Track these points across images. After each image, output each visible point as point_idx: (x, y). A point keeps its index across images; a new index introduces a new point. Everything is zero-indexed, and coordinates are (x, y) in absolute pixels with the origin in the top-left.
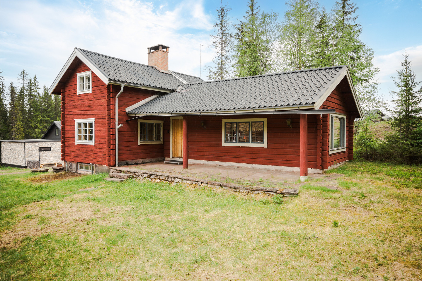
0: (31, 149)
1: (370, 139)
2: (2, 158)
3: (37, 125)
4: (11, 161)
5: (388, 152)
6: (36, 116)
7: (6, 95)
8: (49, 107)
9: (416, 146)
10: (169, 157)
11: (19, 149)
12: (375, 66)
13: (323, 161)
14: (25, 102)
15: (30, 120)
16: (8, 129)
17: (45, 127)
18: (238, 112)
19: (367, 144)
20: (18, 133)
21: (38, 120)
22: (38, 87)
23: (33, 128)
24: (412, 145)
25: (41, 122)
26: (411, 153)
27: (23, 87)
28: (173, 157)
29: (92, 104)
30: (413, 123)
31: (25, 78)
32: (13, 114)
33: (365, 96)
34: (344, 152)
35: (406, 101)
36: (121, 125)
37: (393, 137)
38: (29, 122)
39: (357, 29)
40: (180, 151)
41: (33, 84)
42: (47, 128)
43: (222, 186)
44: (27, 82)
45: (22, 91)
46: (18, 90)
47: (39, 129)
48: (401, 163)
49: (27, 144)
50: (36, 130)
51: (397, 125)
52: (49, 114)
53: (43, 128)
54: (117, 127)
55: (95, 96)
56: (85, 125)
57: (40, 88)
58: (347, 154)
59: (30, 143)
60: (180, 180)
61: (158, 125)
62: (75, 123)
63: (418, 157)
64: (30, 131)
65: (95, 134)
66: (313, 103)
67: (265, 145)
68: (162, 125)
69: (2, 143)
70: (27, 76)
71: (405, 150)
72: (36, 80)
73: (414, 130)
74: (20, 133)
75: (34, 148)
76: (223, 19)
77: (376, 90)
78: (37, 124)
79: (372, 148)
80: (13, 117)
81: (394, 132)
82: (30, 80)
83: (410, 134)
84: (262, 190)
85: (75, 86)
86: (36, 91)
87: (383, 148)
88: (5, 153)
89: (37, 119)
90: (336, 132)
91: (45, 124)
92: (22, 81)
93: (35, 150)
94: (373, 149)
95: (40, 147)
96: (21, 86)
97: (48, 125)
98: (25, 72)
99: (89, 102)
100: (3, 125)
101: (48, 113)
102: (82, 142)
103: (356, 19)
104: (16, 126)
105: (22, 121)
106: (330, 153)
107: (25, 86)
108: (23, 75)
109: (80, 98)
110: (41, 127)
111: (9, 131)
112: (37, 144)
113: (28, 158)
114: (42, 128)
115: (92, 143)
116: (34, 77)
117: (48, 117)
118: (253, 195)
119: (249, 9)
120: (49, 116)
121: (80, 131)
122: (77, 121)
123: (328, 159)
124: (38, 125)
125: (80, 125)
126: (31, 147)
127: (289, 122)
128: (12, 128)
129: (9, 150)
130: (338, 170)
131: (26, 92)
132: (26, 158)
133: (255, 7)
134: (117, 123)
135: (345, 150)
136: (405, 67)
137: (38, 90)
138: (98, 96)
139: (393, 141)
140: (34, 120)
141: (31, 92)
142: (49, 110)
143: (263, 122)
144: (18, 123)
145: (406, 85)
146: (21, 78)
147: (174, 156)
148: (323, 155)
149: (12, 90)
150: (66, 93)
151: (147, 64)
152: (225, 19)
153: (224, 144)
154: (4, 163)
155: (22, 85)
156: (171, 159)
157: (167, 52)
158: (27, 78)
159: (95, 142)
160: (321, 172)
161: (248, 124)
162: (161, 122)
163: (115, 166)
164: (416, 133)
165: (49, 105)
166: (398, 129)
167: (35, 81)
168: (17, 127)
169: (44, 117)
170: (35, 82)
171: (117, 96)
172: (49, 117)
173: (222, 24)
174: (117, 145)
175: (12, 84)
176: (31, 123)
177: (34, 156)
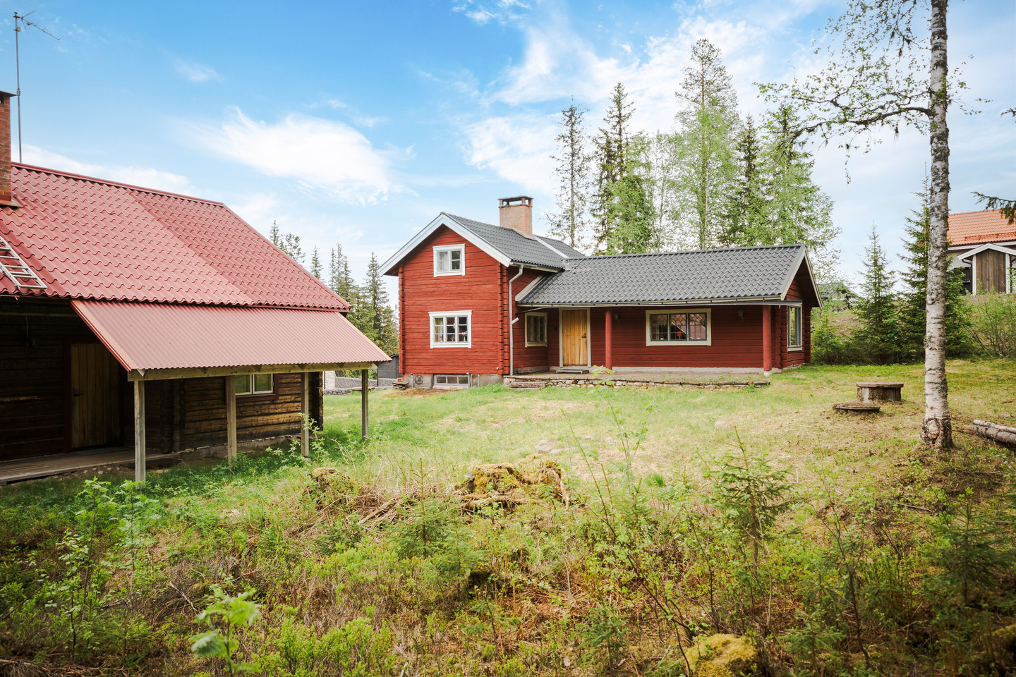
1: (832, 336)
5: (854, 350)
9: (887, 342)
10: (558, 365)
12: (836, 225)
13: (782, 358)
18: (691, 303)
19: (829, 342)
24: (883, 340)
26: (881, 350)
28: (564, 365)
29: (466, 291)
30: (883, 313)
33: (821, 270)
34: (800, 351)
35: (875, 284)
36: (517, 319)
37: (860, 332)
39: (807, 161)
40: (577, 355)
43: (681, 384)
48: (870, 363)
51: (866, 316)
54: (512, 322)
55: (471, 280)
56: (451, 320)
58: (803, 356)
60: (624, 383)
61: (542, 319)
62: (429, 318)
63: (889, 355)
65: (472, 332)
66: (780, 294)
67: (708, 343)
68: (546, 318)
71: (874, 347)
73: (885, 321)
76: (575, 128)
77: (837, 260)
79: (834, 348)
81: (862, 326)
83: (880, 326)
84: (731, 384)
85: (428, 264)
87: (848, 345)
90: (791, 324)
94: (836, 348)
99: (459, 288)
102: (445, 344)
103: (803, 143)
106: (789, 350)
109: (437, 282)
115: (468, 344)
118: (721, 390)
119: (614, 105)
121: (437, 330)
122: (433, 315)
123: (788, 357)
125: (438, 320)
127: (741, 313)
130: (797, 370)
133: (624, 103)
134: (511, 317)
135: (801, 349)
136: (873, 241)
138: (478, 279)
139: (860, 337)
143: (705, 314)
145: (875, 264)
147: (566, 363)
148: (782, 352)
150: (407, 274)
151: (498, 224)
152: (577, 127)
153: (649, 343)
156: (561, 368)
157: (529, 206)
159: (473, 343)
160: (780, 371)
161: (684, 316)
162: (544, 315)
163: (509, 374)
164: (886, 325)
166: (867, 321)
171: (511, 280)
173: (572, 138)
174: (511, 346)
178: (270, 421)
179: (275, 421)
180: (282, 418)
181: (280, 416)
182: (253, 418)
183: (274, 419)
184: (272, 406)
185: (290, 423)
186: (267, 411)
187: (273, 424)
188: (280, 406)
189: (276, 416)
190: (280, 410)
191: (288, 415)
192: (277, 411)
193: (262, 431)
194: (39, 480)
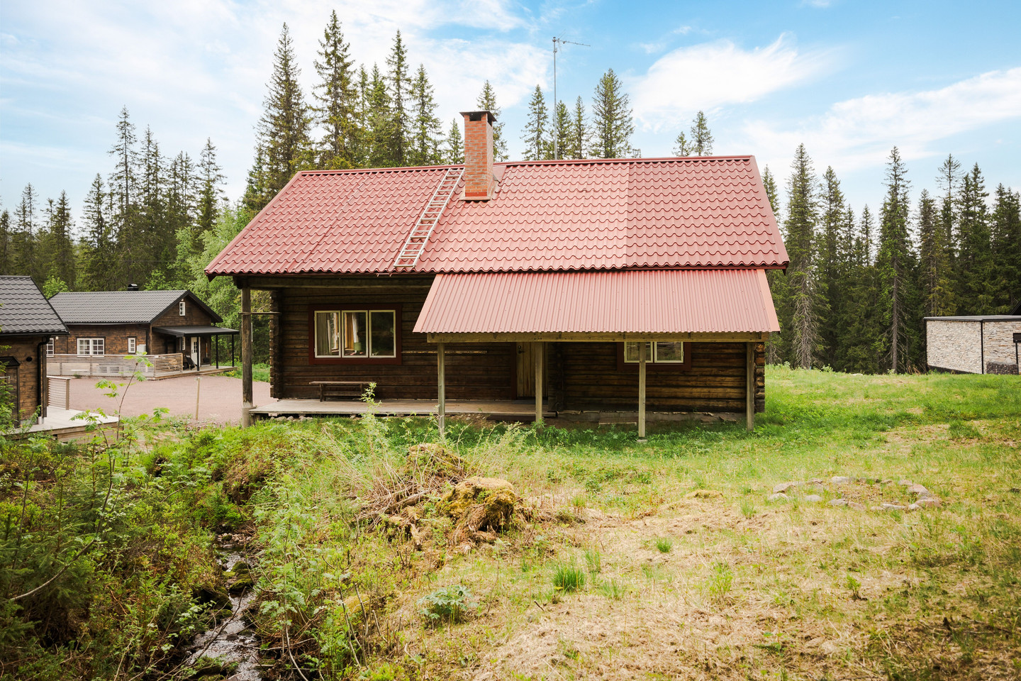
0: (996, 337)
2: (929, 354)
3: (983, 286)
4: (948, 362)
6: (980, 262)
7: (912, 221)
8: (1015, 238)
11: (968, 335)
14: (954, 233)
15: (966, 272)
16: (921, 295)
17: (1004, 288)
20: (943, 305)
21: (986, 272)
22: (983, 191)
23: (974, 292)
25: (993, 278)
27: (950, 197)
31: (952, 174)
32: (932, 262)
38: (966, 277)
41: (972, 186)
42: (1008, 292)
44: (959, 184)
45: (947, 208)
46: (939, 205)
47: (989, 293)
49: (986, 325)
50: (981, 296)
52: (1012, 256)
53: (999, 291)
57: (988, 195)
59: (993, 323)
64: (968, 300)
69: (928, 323)
70: (958, 170)
72: (979, 175)
74: (947, 305)
75: (1001, 334)
78: (984, 281)
80: (931, 267)
82: (966, 178)
86: (978, 203)
88: (935, 344)
89: (983, 270)
91: (1004, 281)
92: (946, 184)
93: (1006, 339)
95: (1017, 331)
96: (945, 196)
97: (1012, 283)
98: (954, 161)
100: (911, 287)
101: (1012, 253)
104: (938, 288)
105: (949, 276)
107: (952, 194)
108: (947, 170)
110: (995, 289)
111: (923, 301)
112: (1009, 325)
113: (989, 357)
114: (997, 291)
116: (972, 168)
117: (1013, 264)
120: (1013, 259)
124: (984, 284)
126: (995, 332)
128: (930, 293)
129: (944, 338)
131: (955, 209)
132: (985, 357)
137: (983, 199)
140: (976, 272)
141: (968, 207)
142: (1013, 245)
144: (941, 281)
146: (944, 175)
149: (927, 207)
154: (933, 365)
155: (947, 192)
158: (959, 174)
165: (1013, 234)
167: (975, 179)
168: (940, 290)
169: (1001, 264)
170: (975, 181)
172: (1013, 262)
175: (925, 194)
176: (970, 280)
177: (1002, 353)
178: (680, 395)
179: (687, 395)
180: (696, 392)
181: (695, 390)
182: (655, 389)
183: (687, 392)
184: (683, 378)
185: (709, 399)
186: (674, 383)
187: (684, 398)
188: (694, 378)
189: (689, 390)
190: (694, 383)
191: (705, 390)
192: (688, 384)
193: (668, 403)
194: (422, 417)
